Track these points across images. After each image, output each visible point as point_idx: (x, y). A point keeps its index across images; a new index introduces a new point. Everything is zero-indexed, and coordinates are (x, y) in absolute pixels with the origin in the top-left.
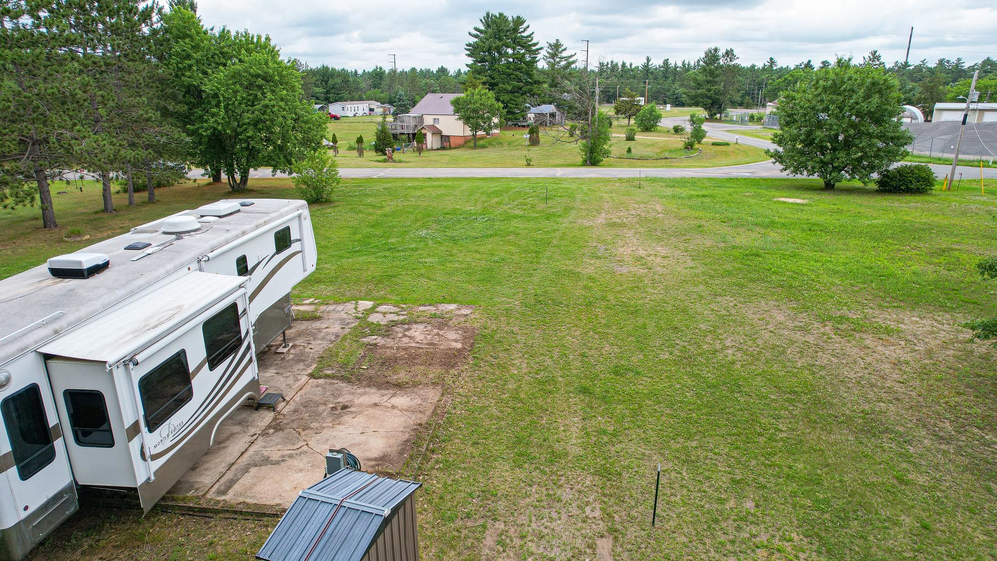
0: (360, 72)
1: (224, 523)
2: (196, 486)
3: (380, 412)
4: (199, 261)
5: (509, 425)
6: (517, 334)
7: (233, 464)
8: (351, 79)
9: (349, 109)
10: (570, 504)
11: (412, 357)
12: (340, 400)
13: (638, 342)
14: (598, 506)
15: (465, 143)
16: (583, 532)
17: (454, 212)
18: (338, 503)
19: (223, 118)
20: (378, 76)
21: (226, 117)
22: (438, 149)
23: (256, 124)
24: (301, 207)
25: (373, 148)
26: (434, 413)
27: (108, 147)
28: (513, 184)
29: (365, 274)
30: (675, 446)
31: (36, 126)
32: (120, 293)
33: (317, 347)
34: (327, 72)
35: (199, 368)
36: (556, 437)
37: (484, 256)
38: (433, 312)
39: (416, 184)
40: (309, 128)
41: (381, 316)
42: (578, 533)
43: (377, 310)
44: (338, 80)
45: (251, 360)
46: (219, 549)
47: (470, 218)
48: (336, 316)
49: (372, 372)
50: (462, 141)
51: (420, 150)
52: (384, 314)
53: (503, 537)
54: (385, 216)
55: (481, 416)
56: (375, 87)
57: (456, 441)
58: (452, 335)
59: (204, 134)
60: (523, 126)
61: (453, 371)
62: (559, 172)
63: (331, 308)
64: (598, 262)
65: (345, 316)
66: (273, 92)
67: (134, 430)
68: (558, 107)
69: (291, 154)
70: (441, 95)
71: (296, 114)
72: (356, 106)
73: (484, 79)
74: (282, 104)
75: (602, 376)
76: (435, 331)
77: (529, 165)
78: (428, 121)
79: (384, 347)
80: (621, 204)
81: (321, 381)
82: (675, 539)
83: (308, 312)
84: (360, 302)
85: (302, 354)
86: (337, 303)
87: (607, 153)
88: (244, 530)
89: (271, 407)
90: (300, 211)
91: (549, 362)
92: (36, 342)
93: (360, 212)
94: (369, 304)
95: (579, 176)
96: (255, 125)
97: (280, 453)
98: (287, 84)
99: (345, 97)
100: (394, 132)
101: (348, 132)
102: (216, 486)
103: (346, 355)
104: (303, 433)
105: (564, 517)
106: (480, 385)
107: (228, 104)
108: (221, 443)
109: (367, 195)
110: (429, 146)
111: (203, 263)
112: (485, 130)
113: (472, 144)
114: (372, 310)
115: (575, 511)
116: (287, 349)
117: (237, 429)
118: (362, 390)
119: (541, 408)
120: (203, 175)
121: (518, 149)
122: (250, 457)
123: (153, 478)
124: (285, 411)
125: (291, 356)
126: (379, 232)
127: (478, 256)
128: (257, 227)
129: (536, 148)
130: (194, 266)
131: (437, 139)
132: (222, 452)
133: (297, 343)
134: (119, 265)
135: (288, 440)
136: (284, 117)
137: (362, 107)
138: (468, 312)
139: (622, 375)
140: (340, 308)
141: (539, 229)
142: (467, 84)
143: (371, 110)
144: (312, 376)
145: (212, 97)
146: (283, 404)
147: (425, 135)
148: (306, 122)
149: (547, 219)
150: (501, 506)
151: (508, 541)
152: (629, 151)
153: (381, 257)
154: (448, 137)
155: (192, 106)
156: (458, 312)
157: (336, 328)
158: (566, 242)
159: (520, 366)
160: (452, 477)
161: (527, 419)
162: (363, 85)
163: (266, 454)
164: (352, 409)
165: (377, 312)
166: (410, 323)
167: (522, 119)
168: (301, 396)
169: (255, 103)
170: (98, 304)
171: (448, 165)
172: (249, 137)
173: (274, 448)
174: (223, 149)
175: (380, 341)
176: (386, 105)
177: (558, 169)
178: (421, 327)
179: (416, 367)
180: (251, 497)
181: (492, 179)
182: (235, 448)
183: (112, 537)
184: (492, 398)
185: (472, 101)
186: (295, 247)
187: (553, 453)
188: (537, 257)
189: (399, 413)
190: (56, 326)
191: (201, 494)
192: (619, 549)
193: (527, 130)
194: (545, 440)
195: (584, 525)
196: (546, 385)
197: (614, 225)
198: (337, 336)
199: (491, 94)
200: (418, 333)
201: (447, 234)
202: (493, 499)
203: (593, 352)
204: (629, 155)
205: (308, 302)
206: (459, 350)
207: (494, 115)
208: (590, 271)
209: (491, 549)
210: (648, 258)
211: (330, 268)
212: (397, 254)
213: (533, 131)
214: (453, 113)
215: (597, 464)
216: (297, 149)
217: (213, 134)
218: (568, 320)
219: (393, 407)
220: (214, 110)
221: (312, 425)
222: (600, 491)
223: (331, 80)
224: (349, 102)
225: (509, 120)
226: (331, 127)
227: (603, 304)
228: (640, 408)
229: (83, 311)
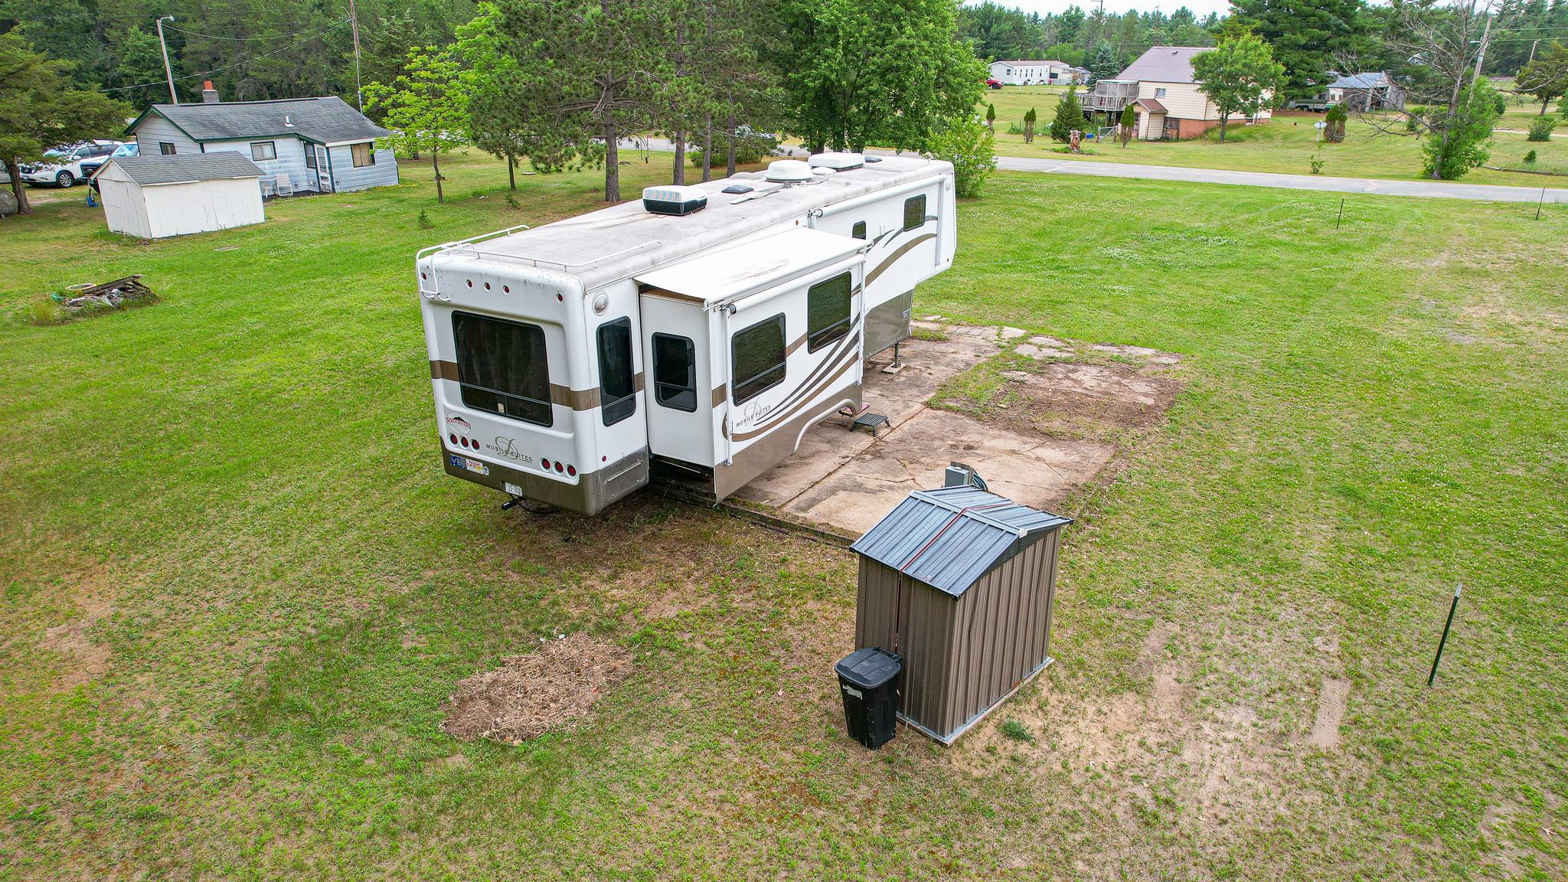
0: (1042, 16)
1: (800, 542)
2: (772, 497)
3: (1019, 462)
4: (810, 215)
5: (1211, 513)
6: (1248, 402)
7: (817, 483)
8: (1028, 26)
9: (1018, 73)
10: (1290, 627)
11: (1074, 405)
12: (963, 438)
13: (1466, 444)
14: (1336, 639)
15: (1206, 132)
16: (1304, 665)
17: (1171, 227)
18: (959, 511)
19: (840, 63)
20: (1071, 23)
21: (843, 61)
22: (1156, 140)
23: (883, 72)
24: (945, 170)
25: (1049, 132)
26: (1098, 475)
27: (691, 94)
28: (1280, 197)
29: (1017, 296)
30: (1498, 594)
31: (616, 63)
32: (720, 233)
33: (939, 373)
34: (990, 12)
35: (797, 344)
36: (1285, 542)
37: (1212, 293)
38: (1116, 354)
39: (1113, 184)
40: (960, 84)
41: (1035, 349)
42: (1294, 664)
43: (1030, 340)
44: (1007, 26)
45: (856, 357)
46: (793, 568)
47: (1195, 238)
48: (969, 340)
49: (1012, 414)
50: (1198, 129)
51: (1125, 138)
52: (1040, 347)
53: (1176, 642)
54: (1058, 223)
55: (1170, 494)
56: (1063, 40)
57: (1125, 516)
58: (1140, 387)
59: (811, 85)
60: (1317, 111)
61: (1134, 431)
62: (1372, 186)
63: (962, 330)
64: (1416, 324)
65: (982, 342)
66: (914, 25)
67: (719, 396)
68: (1394, 77)
69: (928, 123)
70: (1174, 49)
71: (943, 60)
72: (1029, 68)
73: (1258, 23)
74: (925, 44)
75: (1384, 479)
76: (1116, 378)
77: (1315, 172)
78: (1147, 92)
79: (1033, 386)
80: (1489, 240)
81: (939, 413)
82: (1466, 711)
83: (930, 331)
84: (1006, 328)
85: (918, 378)
86: (972, 325)
87: (1478, 159)
88: (824, 555)
89: (873, 432)
90: (943, 176)
91: (1294, 447)
92: (634, 269)
93: (1020, 214)
94: (1019, 332)
95: (1413, 194)
96: (883, 75)
97: (878, 482)
98: (935, 13)
99: (1015, 54)
100: (1087, 108)
101: (1012, 107)
102: (795, 502)
103: (979, 389)
104: (909, 466)
105: (1277, 640)
106: (1175, 456)
107: (849, 43)
108: (802, 459)
109: (1030, 193)
110: (1142, 134)
111: (814, 218)
112: (1245, 111)
113: (1216, 135)
114: (1023, 340)
115: (1295, 635)
116: (897, 370)
117: (825, 447)
118: (996, 432)
119: (1269, 502)
120: (803, 146)
121: (1300, 147)
122: (839, 479)
123: (731, 461)
124: (889, 438)
125: (902, 379)
126: (1045, 243)
127: (1201, 291)
128: (885, 186)
129: (1335, 147)
130: (803, 220)
131: (1158, 122)
132: (804, 468)
133: (912, 364)
134: (717, 207)
135: (886, 470)
136: (925, 64)
137: (1038, 71)
138: (1171, 361)
139: (1422, 484)
140: (976, 331)
141: (1316, 265)
142: (1224, 32)
143: (1053, 76)
144: (928, 405)
145: (828, 32)
146: (887, 430)
147: (1138, 115)
148: (955, 75)
149: (1334, 251)
150: (1179, 606)
151: (1182, 648)
152: (1531, 157)
153: (1043, 277)
154: (1177, 120)
155: (800, 45)
156: (1154, 360)
157: (968, 355)
158: (1362, 289)
159: (1244, 443)
160: (1111, 557)
161: (1243, 510)
162: (1044, 37)
163: (859, 479)
164: (978, 451)
165: (1030, 344)
166: (1077, 363)
167: (1316, 97)
168: (911, 425)
169: (887, 42)
170: (695, 242)
171: (1169, 163)
172: (871, 93)
173: (871, 475)
174: (833, 112)
175: (1029, 378)
176: (1079, 70)
177: (1371, 181)
178: (1094, 371)
179: (1079, 418)
180: (837, 521)
181: (1244, 188)
182: (821, 466)
183: (675, 528)
184: (1191, 475)
185: (1230, 59)
186: (928, 227)
187: (1276, 560)
188: (1303, 304)
189: (1046, 467)
190: (655, 255)
191: (776, 506)
192: (1360, 700)
193: (1324, 117)
194: (1266, 542)
195: (1307, 657)
196: (1284, 475)
197: (1464, 271)
198: (968, 364)
199: (1266, 49)
200: (1088, 377)
201: (1154, 257)
202: (1169, 594)
203: (1375, 446)
204: (1528, 166)
205: (932, 318)
206: (1148, 407)
207: (1265, 85)
208: (1400, 335)
209: (1153, 650)
210: (1523, 328)
211: (966, 283)
212: (1070, 276)
213: (1336, 117)
214: (1190, 80)
215: (1347, 588)
216: (937, 115)
217: (823, 86)
218: (1339, 396)
219: (1038, 459)
220: (829, 50)
221: (922, 460)
222: (1344, 622)
223: (995, 25)
224: (1019, 62)
225: (1292, 98)
226: (989, 97)
227: (1412, 383)
228: (1445, 533)
229: (681, 246)
